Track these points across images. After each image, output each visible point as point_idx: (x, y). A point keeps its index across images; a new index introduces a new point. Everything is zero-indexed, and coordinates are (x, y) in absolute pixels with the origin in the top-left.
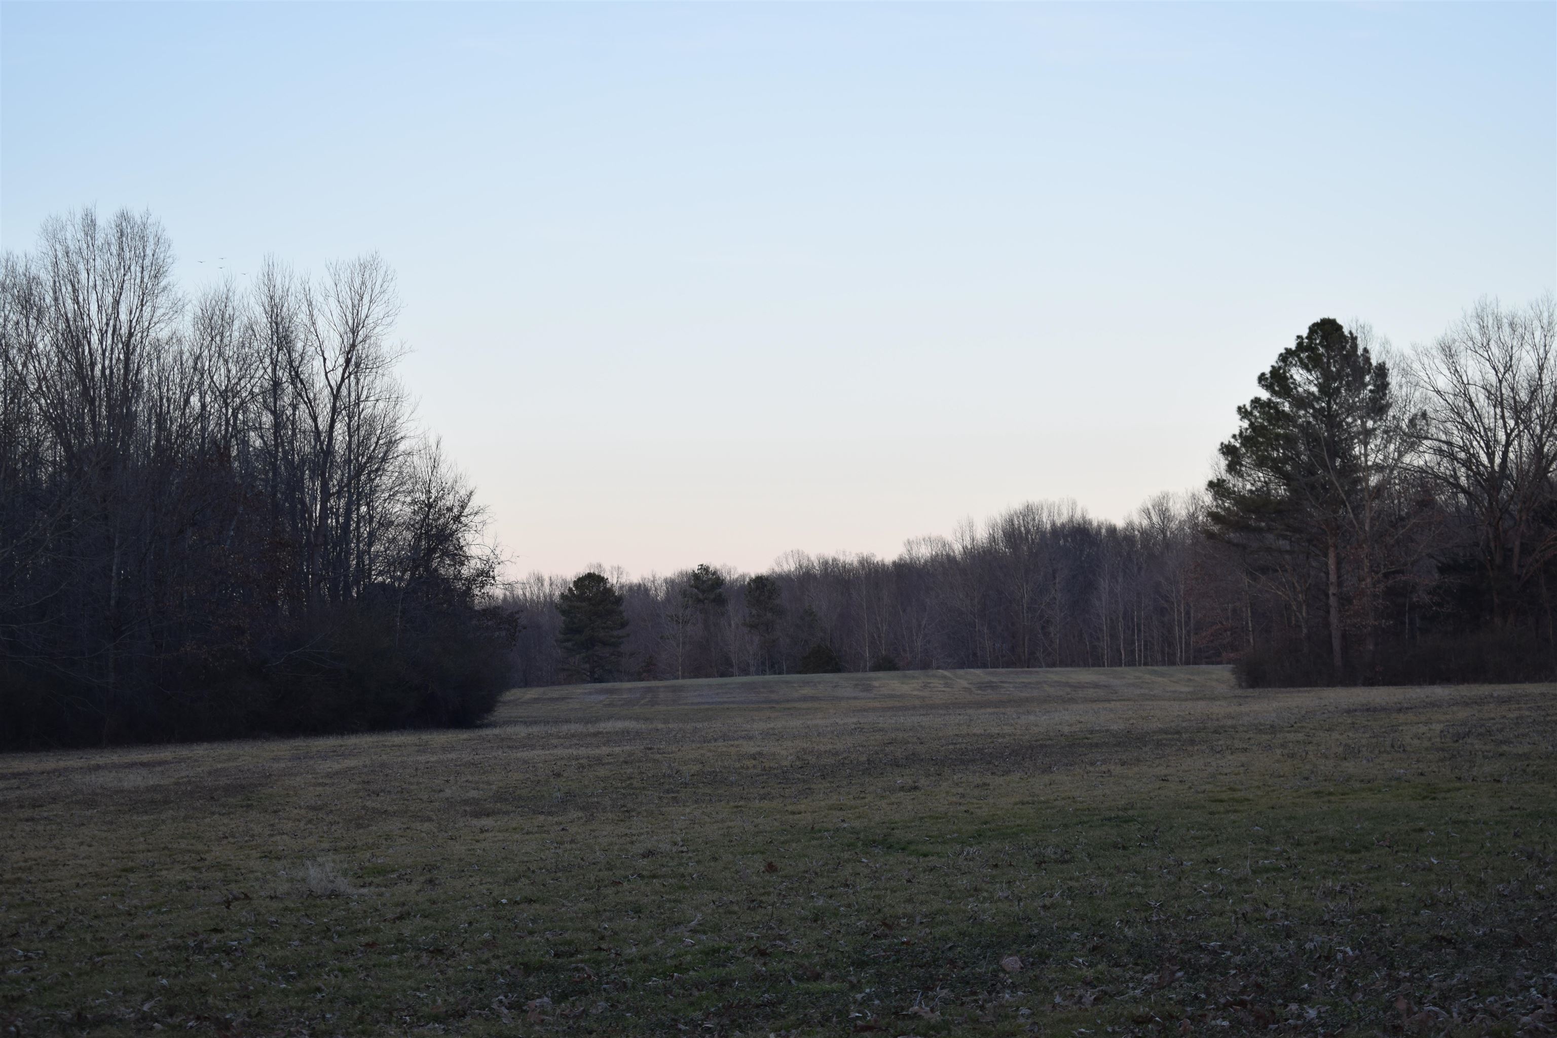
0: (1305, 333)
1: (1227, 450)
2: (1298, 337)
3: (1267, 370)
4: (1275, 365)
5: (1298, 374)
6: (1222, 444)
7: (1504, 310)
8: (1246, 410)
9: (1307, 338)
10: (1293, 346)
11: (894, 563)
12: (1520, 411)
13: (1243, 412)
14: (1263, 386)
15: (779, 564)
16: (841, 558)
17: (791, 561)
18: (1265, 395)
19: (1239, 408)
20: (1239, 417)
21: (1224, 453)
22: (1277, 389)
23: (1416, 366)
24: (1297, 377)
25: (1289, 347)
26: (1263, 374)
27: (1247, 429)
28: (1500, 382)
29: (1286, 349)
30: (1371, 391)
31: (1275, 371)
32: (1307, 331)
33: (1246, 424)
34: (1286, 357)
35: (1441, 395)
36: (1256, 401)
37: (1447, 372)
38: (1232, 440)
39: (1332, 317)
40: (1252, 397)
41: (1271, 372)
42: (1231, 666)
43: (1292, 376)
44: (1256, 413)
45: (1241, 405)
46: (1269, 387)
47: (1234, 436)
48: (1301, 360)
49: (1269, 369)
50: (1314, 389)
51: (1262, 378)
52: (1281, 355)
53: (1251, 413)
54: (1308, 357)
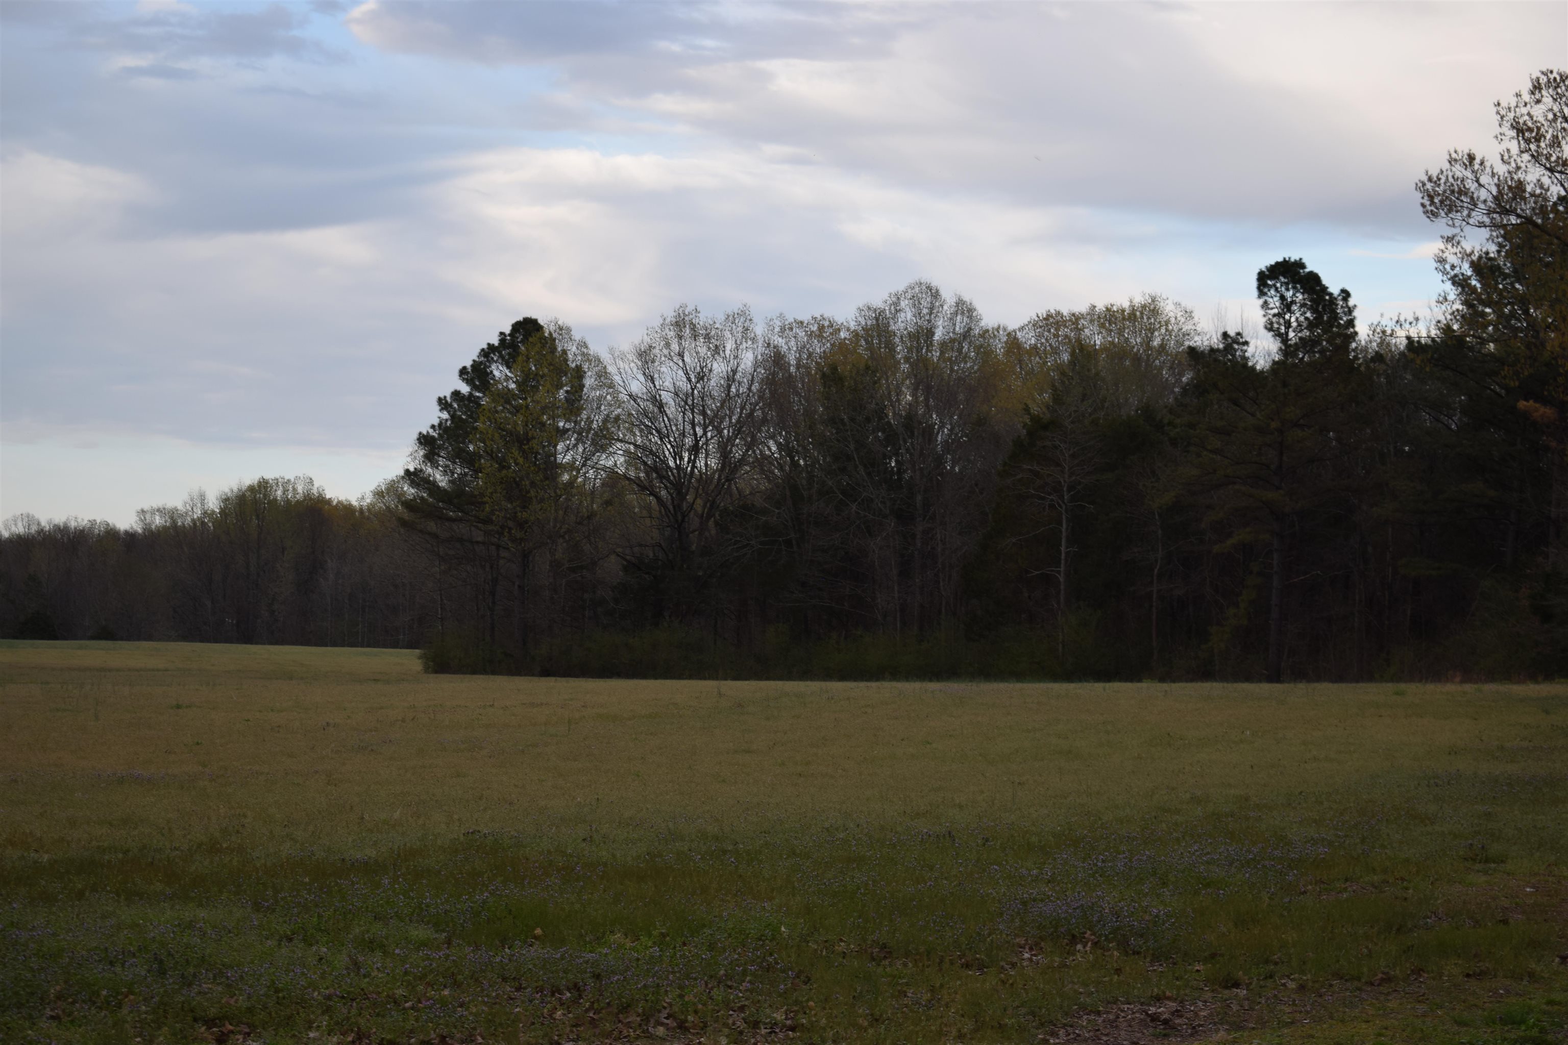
0: (507, 330)
1: (424, 440)
2: (501, 333)
3: (468, 364)
4: (477, 359)
5: (498, 371)
6: (420, 433)
7: (702, 319)
8: (446, 402)
9: (509, 335)
10: (495, 341)
11: (126, 532)
12: (713, 421)
13: (443, 403)
14: (463, 380)
15: (6, 526)
16: (73, 524)
17: (20, 524)
18: (465, 389)
19: (440, 400)
20: (438, 408)
21: (420, 443)
22: (477, 383)
23: (611, 369)
24: (497, 373)
25: (491, 342)
26: (464, 368)
27: (447, 420)
28: (693, 390)
29: (489, 344)
30: (567, 392)
31: (476, 365)
32: (510, 328)
33: (445, 415)
34: (488, 352)
35: (635, 400)
36: (456, 394)
37: (642, 378)
38: (431, 431)
39: (534, 317)
40: (453, 390)
41: (472, 366)
42: (417, 651)
43: (492, 372)
44: (456, 406)
45: (442, 396)
46: (468, 382)
47: (433, 427)
48: (501, 356)
49: (471, 363)
50: (513, 386)
51: (463, 372)
52: (483, 350)
53: (451, 405)
54: (509, 354)
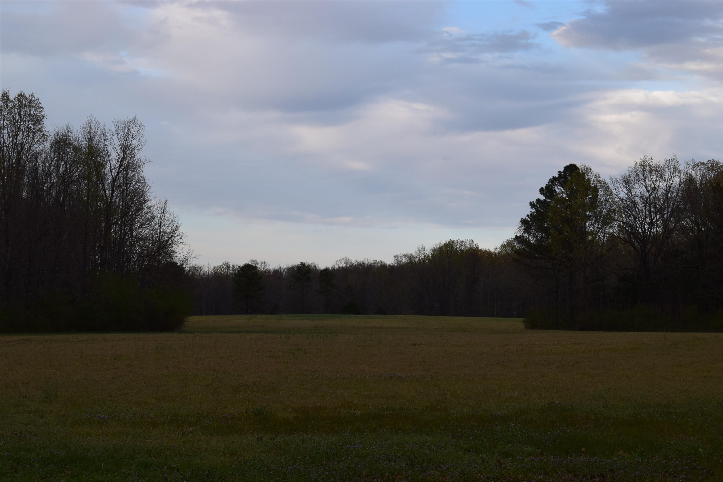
1: (524, 222)
2: (559, 172)
3: (544, 186)
4: (548, 184)
5: (558, 189)
6: (522, 219)
7: (654, 163)
8: (534, 204)
9: (563, 172)
10: (556, 175)
11: (390, 265)
12: (660, 210)
13: (532, 205)
14: (542, 194)
15: (337, 263)
16: (366, 262)
17: (343, 262)
18: (542, 198)
19: (531, 203)
20: (530, 207)
21: (522, 223)
22: (548, 195)
23: (611, 187)
24: (557, 190)
25: (555, 176)
26: (542, 188)
27: (534, 213)
28: (650, 196)
29: (553, 177)
30: (590, 198)
31: (547, 186)
32: (563, 169)
33: (533, 210)
34: (553, 180)
35: (622, 201)
36: (538, 200)
37: (626, 191)
38: (527, 218)
39: (575, 164)
40: (537, 198)
41: (546, 187)
42: (522, 319)
43: (555, 189)
44: (538, 206)
45: (532, 201)
46: (544, 194)
47: (528, 216)
48: (559, 182)
49: (545, 186)
50: (565, 196)
51: (541, 190)
52: (550, 179)
53: (536, 206)
54: (563, 181)
